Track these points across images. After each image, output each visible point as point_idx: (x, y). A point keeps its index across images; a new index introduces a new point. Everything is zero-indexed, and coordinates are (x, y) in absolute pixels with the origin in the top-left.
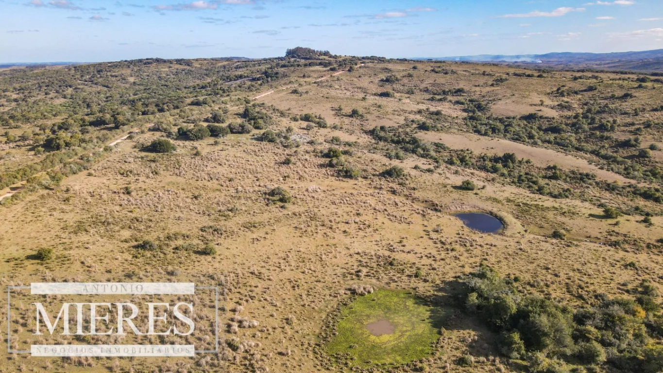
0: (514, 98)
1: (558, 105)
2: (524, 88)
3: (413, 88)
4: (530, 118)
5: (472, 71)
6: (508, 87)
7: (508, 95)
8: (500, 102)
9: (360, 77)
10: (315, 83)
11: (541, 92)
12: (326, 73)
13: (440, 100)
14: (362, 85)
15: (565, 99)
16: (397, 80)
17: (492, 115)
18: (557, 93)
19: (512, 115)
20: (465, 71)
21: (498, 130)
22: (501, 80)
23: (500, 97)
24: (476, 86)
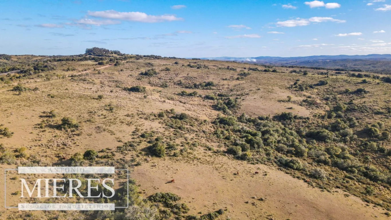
0: (260, 93)
1: (304, 101)
2: (266, 82)
3: (168, 81)
4: (283, 118)
5: (220, 66)
6: (251, 81)
7: (254, 89)
8: (248, 97)
11: (282, 85)
12: (92, 67)
13: (190, 95)
14: (119, 79)
15: (304, 93)
16: (155, 73)
17: (243, 115)
18: (296, 87)
19: (265, 115)
20: (215, 66)
21: (257, 143)
22: (245, 75)
23: (247, 91)
24: (224, 80)
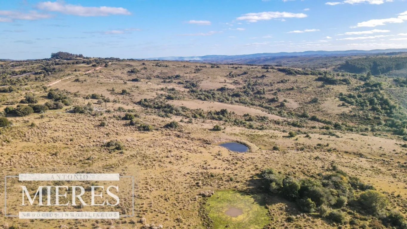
0: (209, 79)
1: (233, 82)
2: (212, 73)
3: (150, 76)
4: (222, 89)
5: (177, 65)
6: (203, 74)
7: (206, 78)
8: (203, 82)
9: (114, 70)
10: (86, 74)
11: (222, 75)
12: (90, 68)
13: (169, 82)
14: (117, 75)
15: (235, 79)
16: (138, 71)
17: (202, 89)
18: (230, 76)
19: (212, 88)
21: (210, 97)
22: (199, 70)
23: (202, 79)
24: (186, 73)
